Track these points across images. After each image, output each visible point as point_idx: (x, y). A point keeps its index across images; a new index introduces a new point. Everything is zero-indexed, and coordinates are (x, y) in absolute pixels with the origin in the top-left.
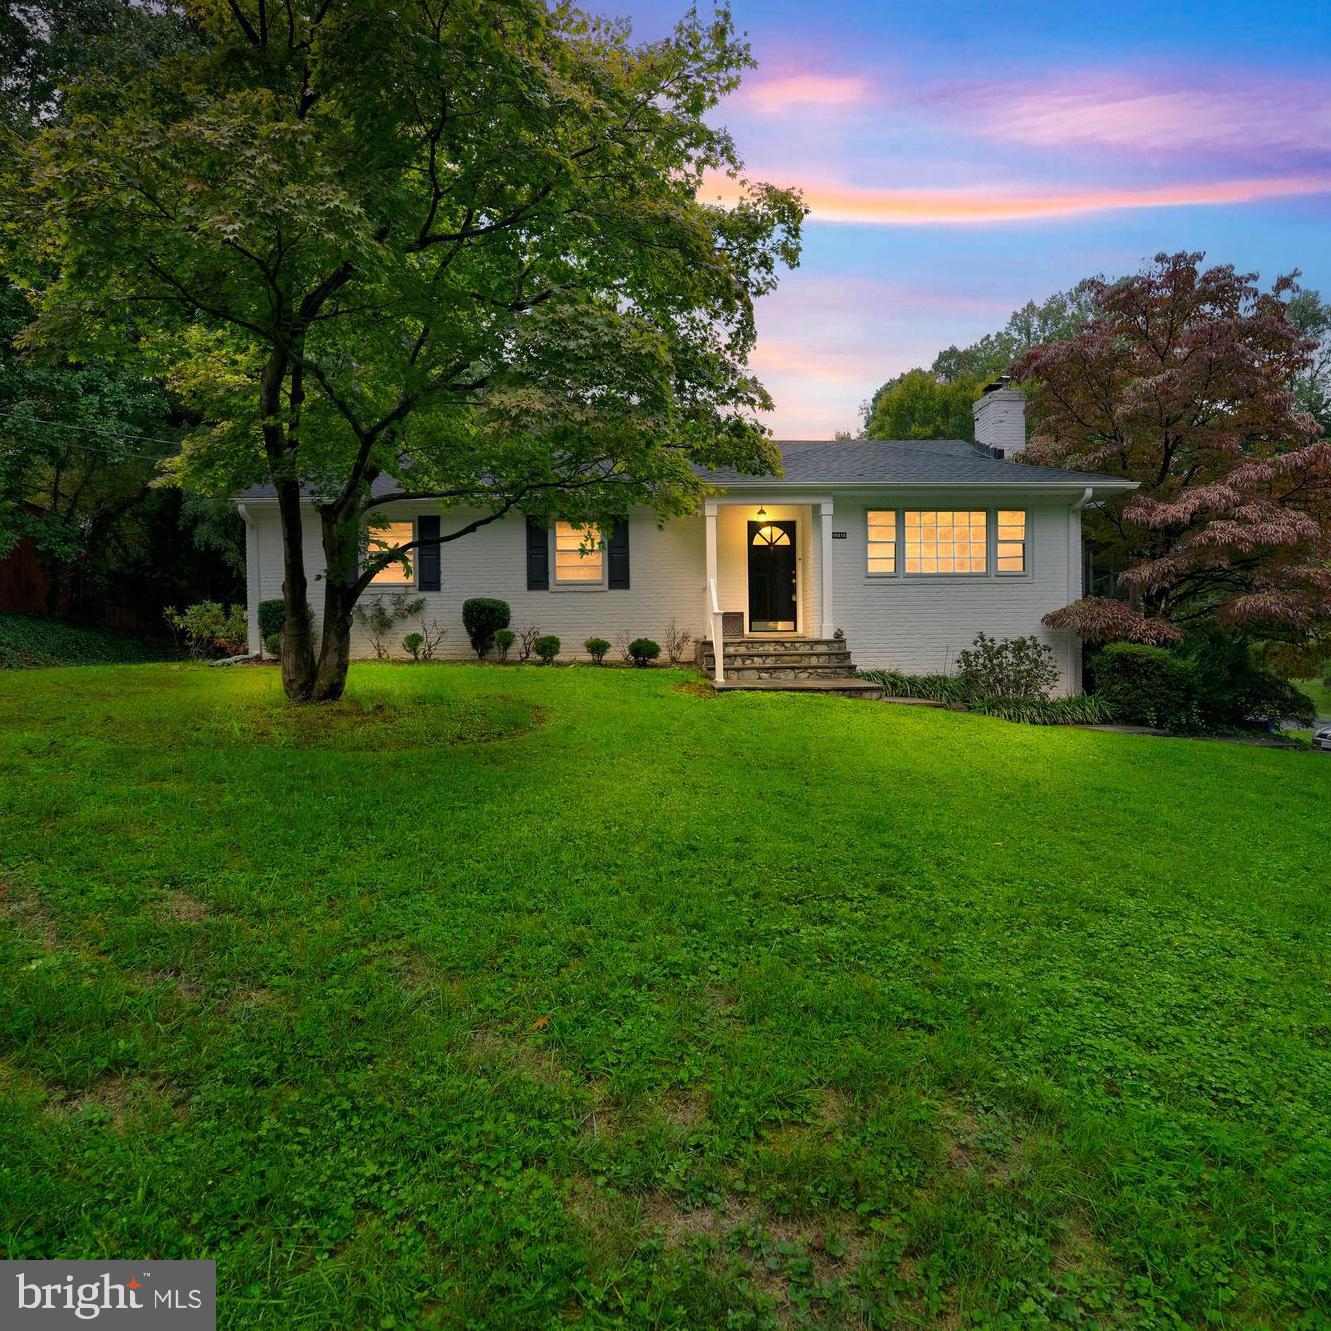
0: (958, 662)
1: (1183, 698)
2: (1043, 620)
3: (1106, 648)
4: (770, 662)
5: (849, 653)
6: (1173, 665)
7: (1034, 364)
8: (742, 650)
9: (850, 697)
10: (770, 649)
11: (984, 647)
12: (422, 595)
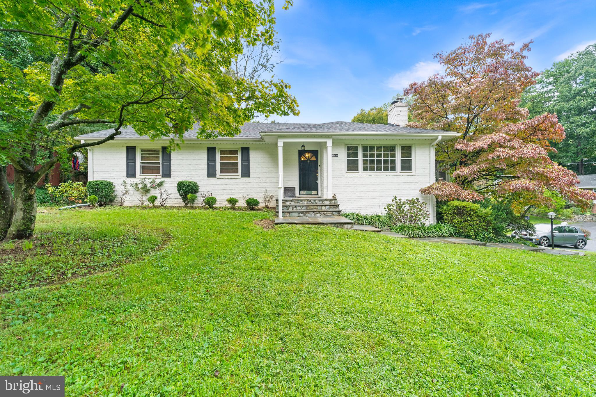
0: (385, 208)
1: (486, 226)
2: (420, 191)
3: (449, 203)
4: (304, 209)
5: (338, 205)
6: (481, 211)
7: (414, 87)
8: (293, 203)
9: (338, 227)
10: (305, 203)
11: (397, 202)
12: (163, 179)
